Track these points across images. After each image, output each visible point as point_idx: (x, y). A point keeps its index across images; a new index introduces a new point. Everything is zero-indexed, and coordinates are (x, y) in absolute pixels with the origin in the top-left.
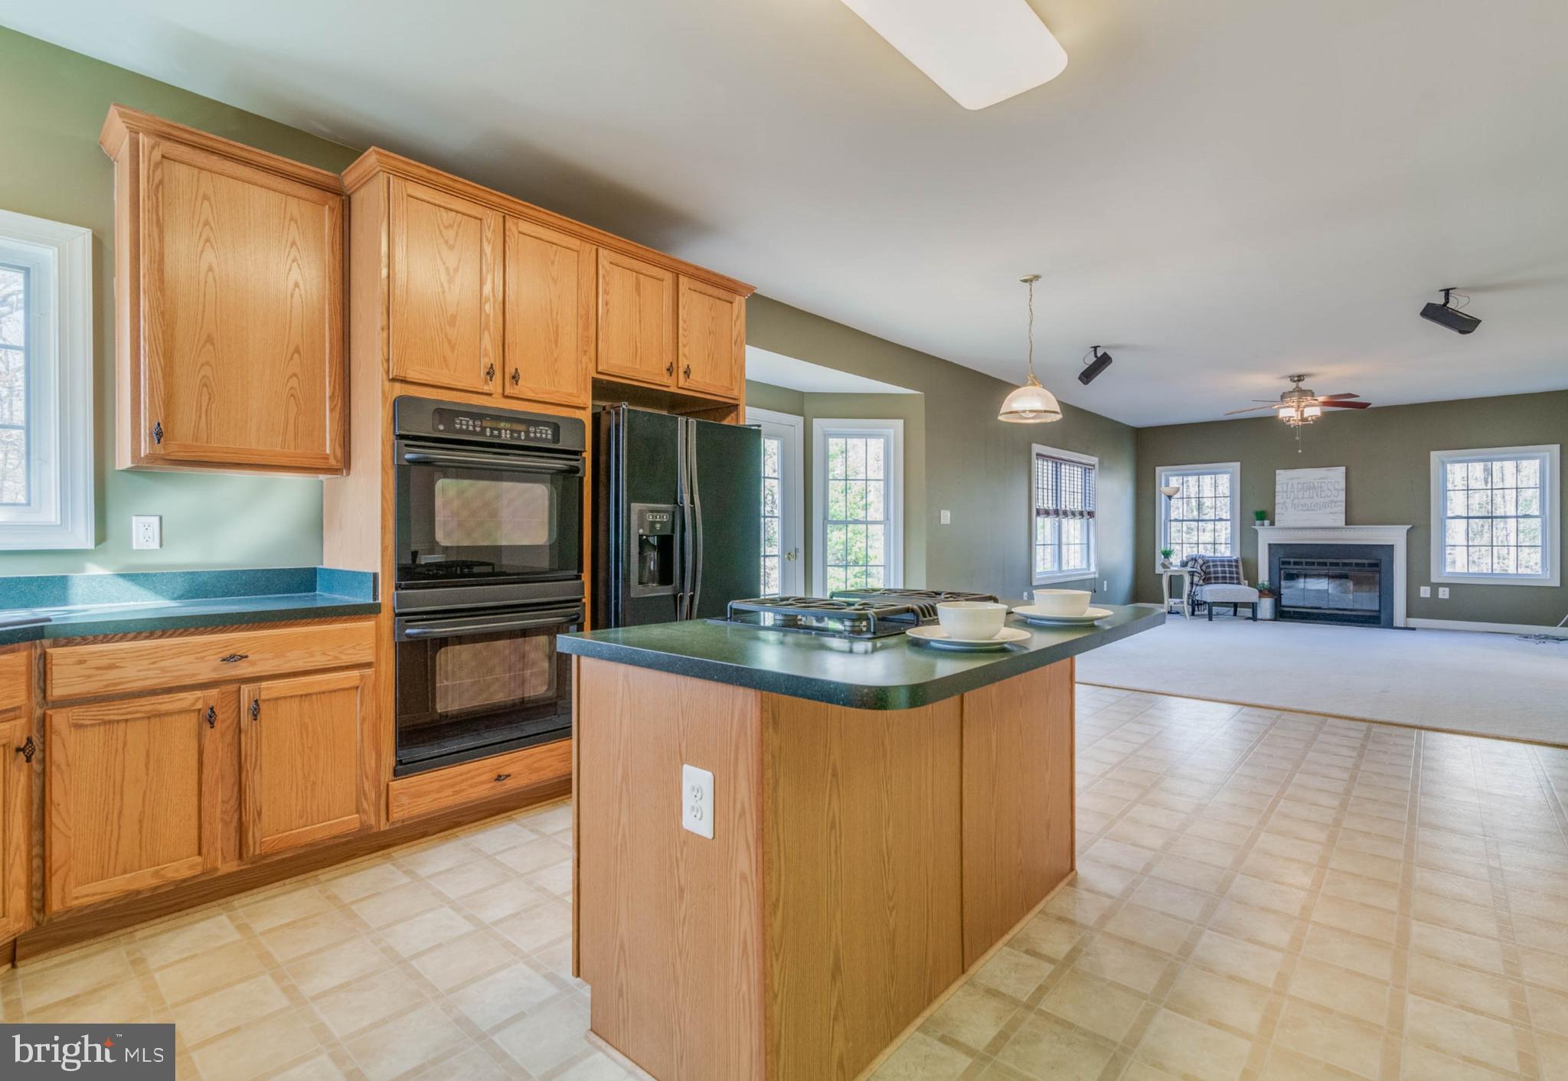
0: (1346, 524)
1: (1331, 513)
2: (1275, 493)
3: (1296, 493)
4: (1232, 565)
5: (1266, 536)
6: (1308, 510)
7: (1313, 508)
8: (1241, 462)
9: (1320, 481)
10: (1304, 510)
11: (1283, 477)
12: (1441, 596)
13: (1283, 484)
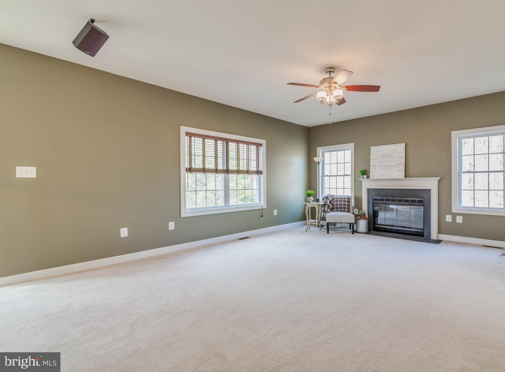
0: (405, 177)
1: (398, 171)
2: (370, 159)
3: (380, 159)
4: (345, 201)
5: (366, 184)
6: (386, 169)
7: (389, 168)
8: (355, 143)
9: (392, 152)
10: (384, 169)
11: (374, 150)
12: (458, 221)
13: (374, 154)
